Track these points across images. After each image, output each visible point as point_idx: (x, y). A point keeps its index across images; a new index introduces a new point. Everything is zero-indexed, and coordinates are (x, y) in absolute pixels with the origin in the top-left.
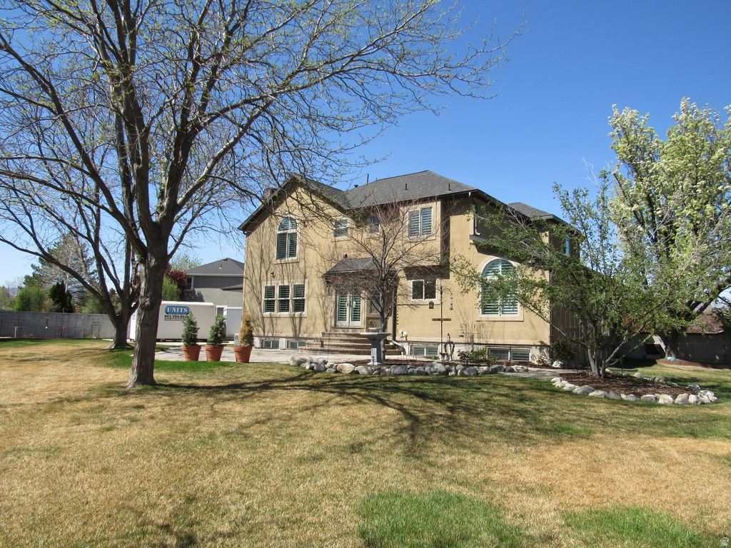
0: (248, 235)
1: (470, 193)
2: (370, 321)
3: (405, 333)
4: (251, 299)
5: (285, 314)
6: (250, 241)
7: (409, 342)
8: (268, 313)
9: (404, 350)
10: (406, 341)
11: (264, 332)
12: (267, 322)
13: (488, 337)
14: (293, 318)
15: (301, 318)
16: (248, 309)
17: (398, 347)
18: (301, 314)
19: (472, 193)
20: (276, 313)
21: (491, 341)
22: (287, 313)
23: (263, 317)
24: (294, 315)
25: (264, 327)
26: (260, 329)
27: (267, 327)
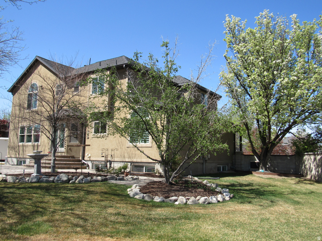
0: (14, 94)
1: (124, 65)
2: (69, 147)
3: (89, 155)
4: (13, 134)
5: (30, 144)
6: (15, 99)
7: (91, 161)
8: (21, 143)
9: (88, 166)
10: (90, 160)
11: (19, 155)
12: (21, 148)
13: (133, 158)
14: (34, 146)
15: (38, 146)
16: (12, 141)
17: (85, 164)
18: (38, 144)
19: (125, 65)
20: (26, 143)
21: (135, 160)
22: (31, 143)
23: (19, 146)
24: (34, 144)
25: (19, 152)
26: (17, 154)
27: (21, 152)
